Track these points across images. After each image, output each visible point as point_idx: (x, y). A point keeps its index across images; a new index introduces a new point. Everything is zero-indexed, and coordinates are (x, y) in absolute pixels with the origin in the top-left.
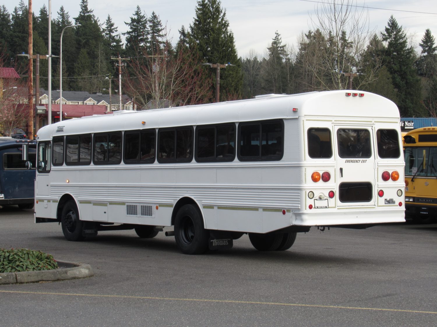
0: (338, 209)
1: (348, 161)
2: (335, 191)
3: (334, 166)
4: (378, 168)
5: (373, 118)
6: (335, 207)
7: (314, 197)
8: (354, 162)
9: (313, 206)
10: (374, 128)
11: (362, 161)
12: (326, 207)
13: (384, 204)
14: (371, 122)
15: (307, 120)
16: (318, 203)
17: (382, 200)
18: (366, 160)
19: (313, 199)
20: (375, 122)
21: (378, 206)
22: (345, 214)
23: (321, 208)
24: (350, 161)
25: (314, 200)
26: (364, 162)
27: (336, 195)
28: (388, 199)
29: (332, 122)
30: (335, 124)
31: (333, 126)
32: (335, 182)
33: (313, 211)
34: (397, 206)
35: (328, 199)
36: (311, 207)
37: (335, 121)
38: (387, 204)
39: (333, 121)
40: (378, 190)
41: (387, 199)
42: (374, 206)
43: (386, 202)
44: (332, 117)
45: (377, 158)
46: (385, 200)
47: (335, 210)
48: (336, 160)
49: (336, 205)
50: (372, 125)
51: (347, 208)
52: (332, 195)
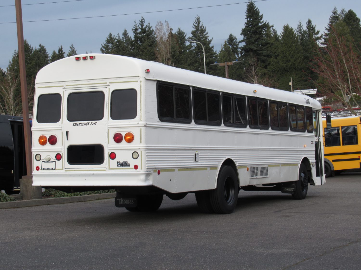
0: (66, 171)
1: (76, 124)
2: (63, 154)
3: (61, 130)
4: (108, 130)
5: (108, 79)
6: (62, 169)
7: (41, 159)
8: (83, 125)
9: (40, 168)
10: (109, 89)
11: (91, 124)
12: (52, 169)
13: (117, 167)
14: (106, 83)
15: (38, 88)
16: (46, 165)
17: (114, 163)
18: (96, 123)
19: (40, 162)
20: (110, 83)
21: (109, 169)
22: (71, 175)
23: (47, 169)
24: (78, 124)
25: (42, 162)
26: (93, 124)
27: (64, 157)
28: (121, 162)
29: (63, 87)
30: (66, 89)
31: (64, 91)
32: (62, 145)
33: (40, 172)
34: (132, 169)
35: (55, 161)
36: (38, 168)
37: (66, 86)
38: (120, 166)
39: (65, 86)
40: (109, 152)
41: (119, 162)
42: (105, 169)
43: (118, 165)
44: (63, 82)
45: (108, 120)
46: (118, 162)
47: (63, 172)
48: (63, 123)
49: (64, 167)
50: (106, 87)
51: (75, 171)
52: (58, 157)
